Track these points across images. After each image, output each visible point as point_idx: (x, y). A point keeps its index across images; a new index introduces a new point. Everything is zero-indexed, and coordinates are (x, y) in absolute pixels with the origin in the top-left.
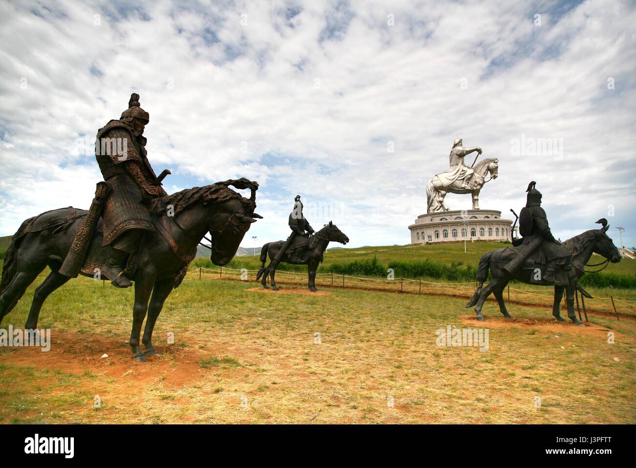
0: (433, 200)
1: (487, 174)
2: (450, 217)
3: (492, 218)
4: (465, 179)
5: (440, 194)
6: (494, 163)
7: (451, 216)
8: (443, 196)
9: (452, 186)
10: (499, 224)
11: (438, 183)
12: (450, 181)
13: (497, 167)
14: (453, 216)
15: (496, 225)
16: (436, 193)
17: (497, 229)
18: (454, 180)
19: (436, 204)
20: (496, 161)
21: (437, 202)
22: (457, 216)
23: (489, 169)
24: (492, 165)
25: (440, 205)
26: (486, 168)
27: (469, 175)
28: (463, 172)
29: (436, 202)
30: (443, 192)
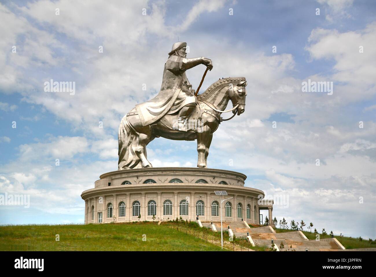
0: (125, 150)
1: (226, 105)
2: (135, 179)
3: (233, 185)
4: (180, 113)
5: (138, 139)
6: (239, 85)
7: (137, 177)
8: (144, 143)
9: (159, 126)
10: (244, 197)
11: (136, 120)
12: (154, 117)
13: (243, 94)
14: (140, 178)
15: (238, 198)
16: (132, 138)
17: (240, 204)
18: (161, 115)
19: (130, 157)
20: (242, 83)
21: (133, 153)
22: (147, 178)
23: (228, 97)
24: (235, 89)
25: (137, 158)
26: (224, 95)
27: (186, 106)
28: (178, 102)
29: (130, 154)
30: (143, 136)
